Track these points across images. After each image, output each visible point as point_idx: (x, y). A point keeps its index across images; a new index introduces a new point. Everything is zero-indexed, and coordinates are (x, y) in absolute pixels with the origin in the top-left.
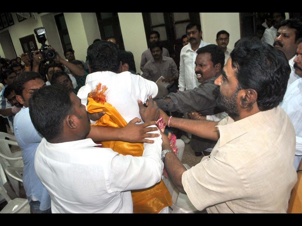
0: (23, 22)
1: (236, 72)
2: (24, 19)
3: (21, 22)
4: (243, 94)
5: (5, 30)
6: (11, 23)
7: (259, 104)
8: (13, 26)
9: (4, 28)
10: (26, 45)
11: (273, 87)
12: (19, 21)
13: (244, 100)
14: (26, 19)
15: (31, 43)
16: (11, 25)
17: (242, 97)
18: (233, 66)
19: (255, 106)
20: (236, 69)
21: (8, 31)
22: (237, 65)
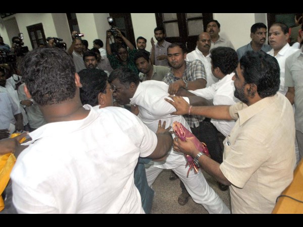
1: (242, 72)
4: (248, 86)
5: (12, 16)
7: (259, 94)
10: (33, 33)
11: (266, 82)
13: (249, 91)
15: (39, 32)
17: (247, 89)
18: (241, 68)
19: (257, 95)
20: (242, 70)
21: (14, 18)
22: (243, 68)
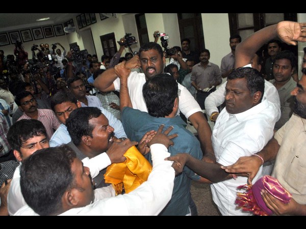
0: (105, 20)
2: (106, 18)
3: (103, 21)
5: (88, 27)
6: (94, 21)
8: (95, 24)
9: (87, 25)
10: (105, 43)
12: (102, 20)
14: (108, 17)
15: (111, 42)
16: (93, 23)
21: (90, 29)
